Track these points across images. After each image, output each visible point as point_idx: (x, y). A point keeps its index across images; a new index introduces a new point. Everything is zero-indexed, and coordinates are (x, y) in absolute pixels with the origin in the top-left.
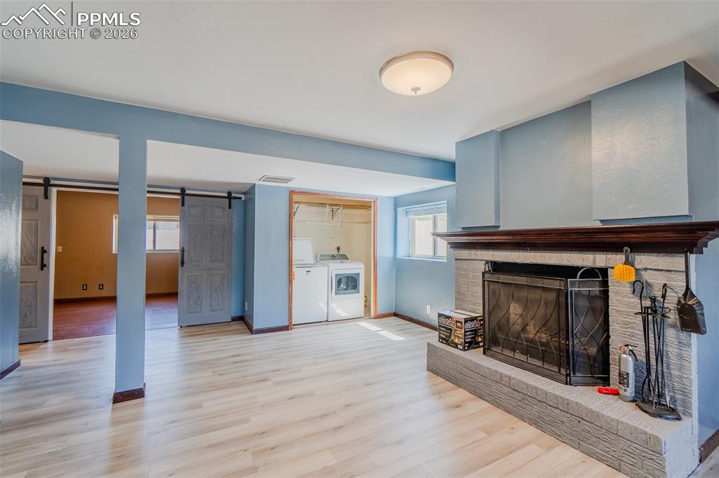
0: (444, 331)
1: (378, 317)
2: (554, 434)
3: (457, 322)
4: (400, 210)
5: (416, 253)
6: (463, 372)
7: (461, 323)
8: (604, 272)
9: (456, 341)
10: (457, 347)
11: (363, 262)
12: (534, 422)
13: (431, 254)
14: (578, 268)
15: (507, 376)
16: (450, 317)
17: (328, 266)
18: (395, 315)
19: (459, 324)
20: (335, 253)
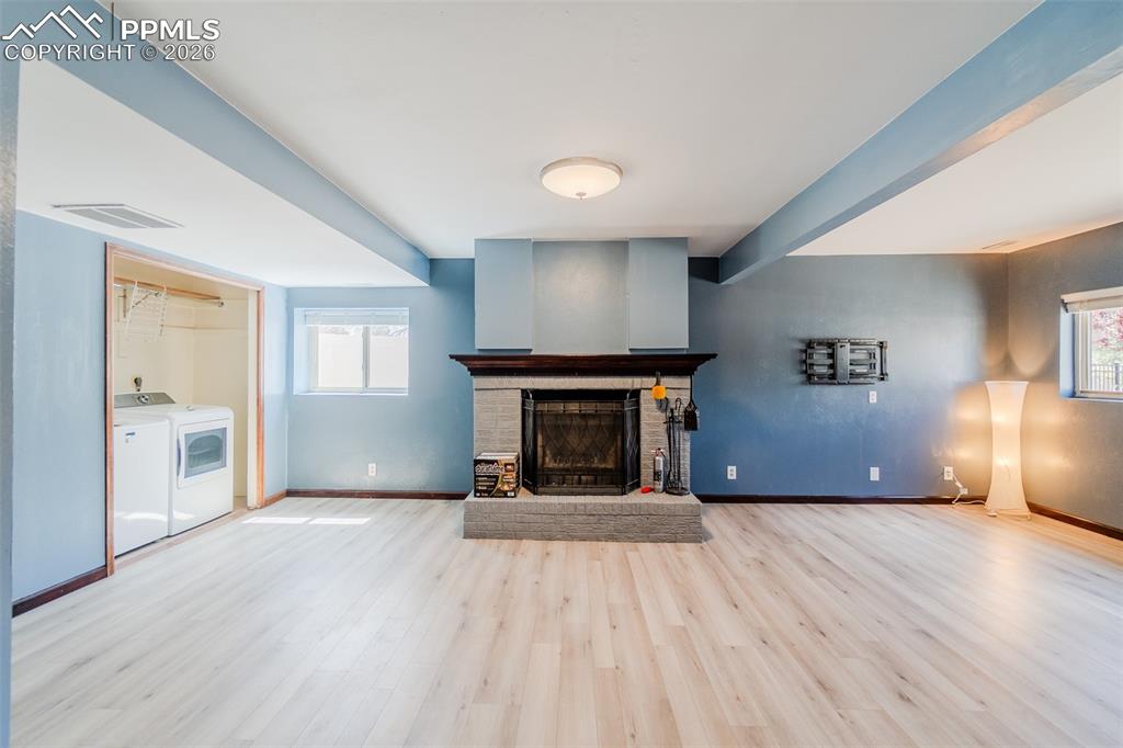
0: (485, 481)
1: (267, 503)
2: (630, 539)
3: (506, 465)
4: (298, 312)
5: (320, 385)
6: (523, 520)
7: (513, 464)
8: (636, 393)
9: (506, 488)
10: (506, 496)
11: (231, 408)
12: (611, 538)
13: (360, 385)
14: (626, 391)
15: (582, 504)
16: (496, 461)
17: (169, 418)
18: (290, 493)
19: (509, 467)
20: (132, 390)
